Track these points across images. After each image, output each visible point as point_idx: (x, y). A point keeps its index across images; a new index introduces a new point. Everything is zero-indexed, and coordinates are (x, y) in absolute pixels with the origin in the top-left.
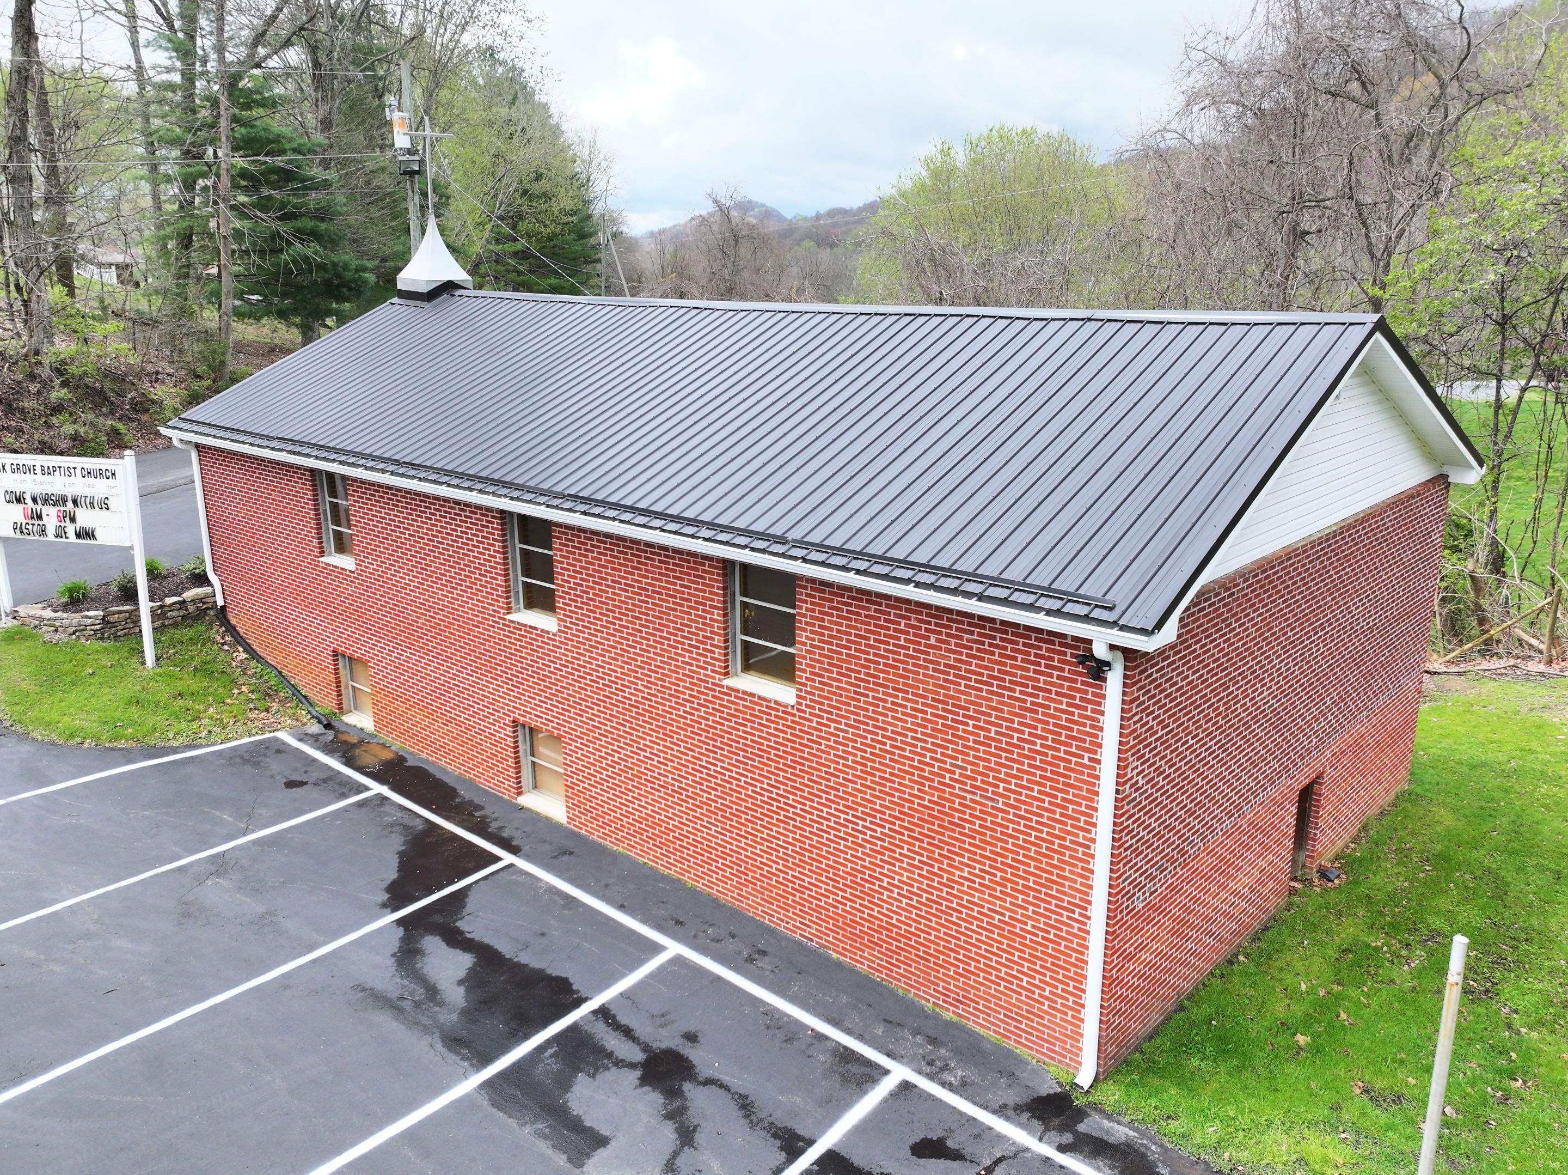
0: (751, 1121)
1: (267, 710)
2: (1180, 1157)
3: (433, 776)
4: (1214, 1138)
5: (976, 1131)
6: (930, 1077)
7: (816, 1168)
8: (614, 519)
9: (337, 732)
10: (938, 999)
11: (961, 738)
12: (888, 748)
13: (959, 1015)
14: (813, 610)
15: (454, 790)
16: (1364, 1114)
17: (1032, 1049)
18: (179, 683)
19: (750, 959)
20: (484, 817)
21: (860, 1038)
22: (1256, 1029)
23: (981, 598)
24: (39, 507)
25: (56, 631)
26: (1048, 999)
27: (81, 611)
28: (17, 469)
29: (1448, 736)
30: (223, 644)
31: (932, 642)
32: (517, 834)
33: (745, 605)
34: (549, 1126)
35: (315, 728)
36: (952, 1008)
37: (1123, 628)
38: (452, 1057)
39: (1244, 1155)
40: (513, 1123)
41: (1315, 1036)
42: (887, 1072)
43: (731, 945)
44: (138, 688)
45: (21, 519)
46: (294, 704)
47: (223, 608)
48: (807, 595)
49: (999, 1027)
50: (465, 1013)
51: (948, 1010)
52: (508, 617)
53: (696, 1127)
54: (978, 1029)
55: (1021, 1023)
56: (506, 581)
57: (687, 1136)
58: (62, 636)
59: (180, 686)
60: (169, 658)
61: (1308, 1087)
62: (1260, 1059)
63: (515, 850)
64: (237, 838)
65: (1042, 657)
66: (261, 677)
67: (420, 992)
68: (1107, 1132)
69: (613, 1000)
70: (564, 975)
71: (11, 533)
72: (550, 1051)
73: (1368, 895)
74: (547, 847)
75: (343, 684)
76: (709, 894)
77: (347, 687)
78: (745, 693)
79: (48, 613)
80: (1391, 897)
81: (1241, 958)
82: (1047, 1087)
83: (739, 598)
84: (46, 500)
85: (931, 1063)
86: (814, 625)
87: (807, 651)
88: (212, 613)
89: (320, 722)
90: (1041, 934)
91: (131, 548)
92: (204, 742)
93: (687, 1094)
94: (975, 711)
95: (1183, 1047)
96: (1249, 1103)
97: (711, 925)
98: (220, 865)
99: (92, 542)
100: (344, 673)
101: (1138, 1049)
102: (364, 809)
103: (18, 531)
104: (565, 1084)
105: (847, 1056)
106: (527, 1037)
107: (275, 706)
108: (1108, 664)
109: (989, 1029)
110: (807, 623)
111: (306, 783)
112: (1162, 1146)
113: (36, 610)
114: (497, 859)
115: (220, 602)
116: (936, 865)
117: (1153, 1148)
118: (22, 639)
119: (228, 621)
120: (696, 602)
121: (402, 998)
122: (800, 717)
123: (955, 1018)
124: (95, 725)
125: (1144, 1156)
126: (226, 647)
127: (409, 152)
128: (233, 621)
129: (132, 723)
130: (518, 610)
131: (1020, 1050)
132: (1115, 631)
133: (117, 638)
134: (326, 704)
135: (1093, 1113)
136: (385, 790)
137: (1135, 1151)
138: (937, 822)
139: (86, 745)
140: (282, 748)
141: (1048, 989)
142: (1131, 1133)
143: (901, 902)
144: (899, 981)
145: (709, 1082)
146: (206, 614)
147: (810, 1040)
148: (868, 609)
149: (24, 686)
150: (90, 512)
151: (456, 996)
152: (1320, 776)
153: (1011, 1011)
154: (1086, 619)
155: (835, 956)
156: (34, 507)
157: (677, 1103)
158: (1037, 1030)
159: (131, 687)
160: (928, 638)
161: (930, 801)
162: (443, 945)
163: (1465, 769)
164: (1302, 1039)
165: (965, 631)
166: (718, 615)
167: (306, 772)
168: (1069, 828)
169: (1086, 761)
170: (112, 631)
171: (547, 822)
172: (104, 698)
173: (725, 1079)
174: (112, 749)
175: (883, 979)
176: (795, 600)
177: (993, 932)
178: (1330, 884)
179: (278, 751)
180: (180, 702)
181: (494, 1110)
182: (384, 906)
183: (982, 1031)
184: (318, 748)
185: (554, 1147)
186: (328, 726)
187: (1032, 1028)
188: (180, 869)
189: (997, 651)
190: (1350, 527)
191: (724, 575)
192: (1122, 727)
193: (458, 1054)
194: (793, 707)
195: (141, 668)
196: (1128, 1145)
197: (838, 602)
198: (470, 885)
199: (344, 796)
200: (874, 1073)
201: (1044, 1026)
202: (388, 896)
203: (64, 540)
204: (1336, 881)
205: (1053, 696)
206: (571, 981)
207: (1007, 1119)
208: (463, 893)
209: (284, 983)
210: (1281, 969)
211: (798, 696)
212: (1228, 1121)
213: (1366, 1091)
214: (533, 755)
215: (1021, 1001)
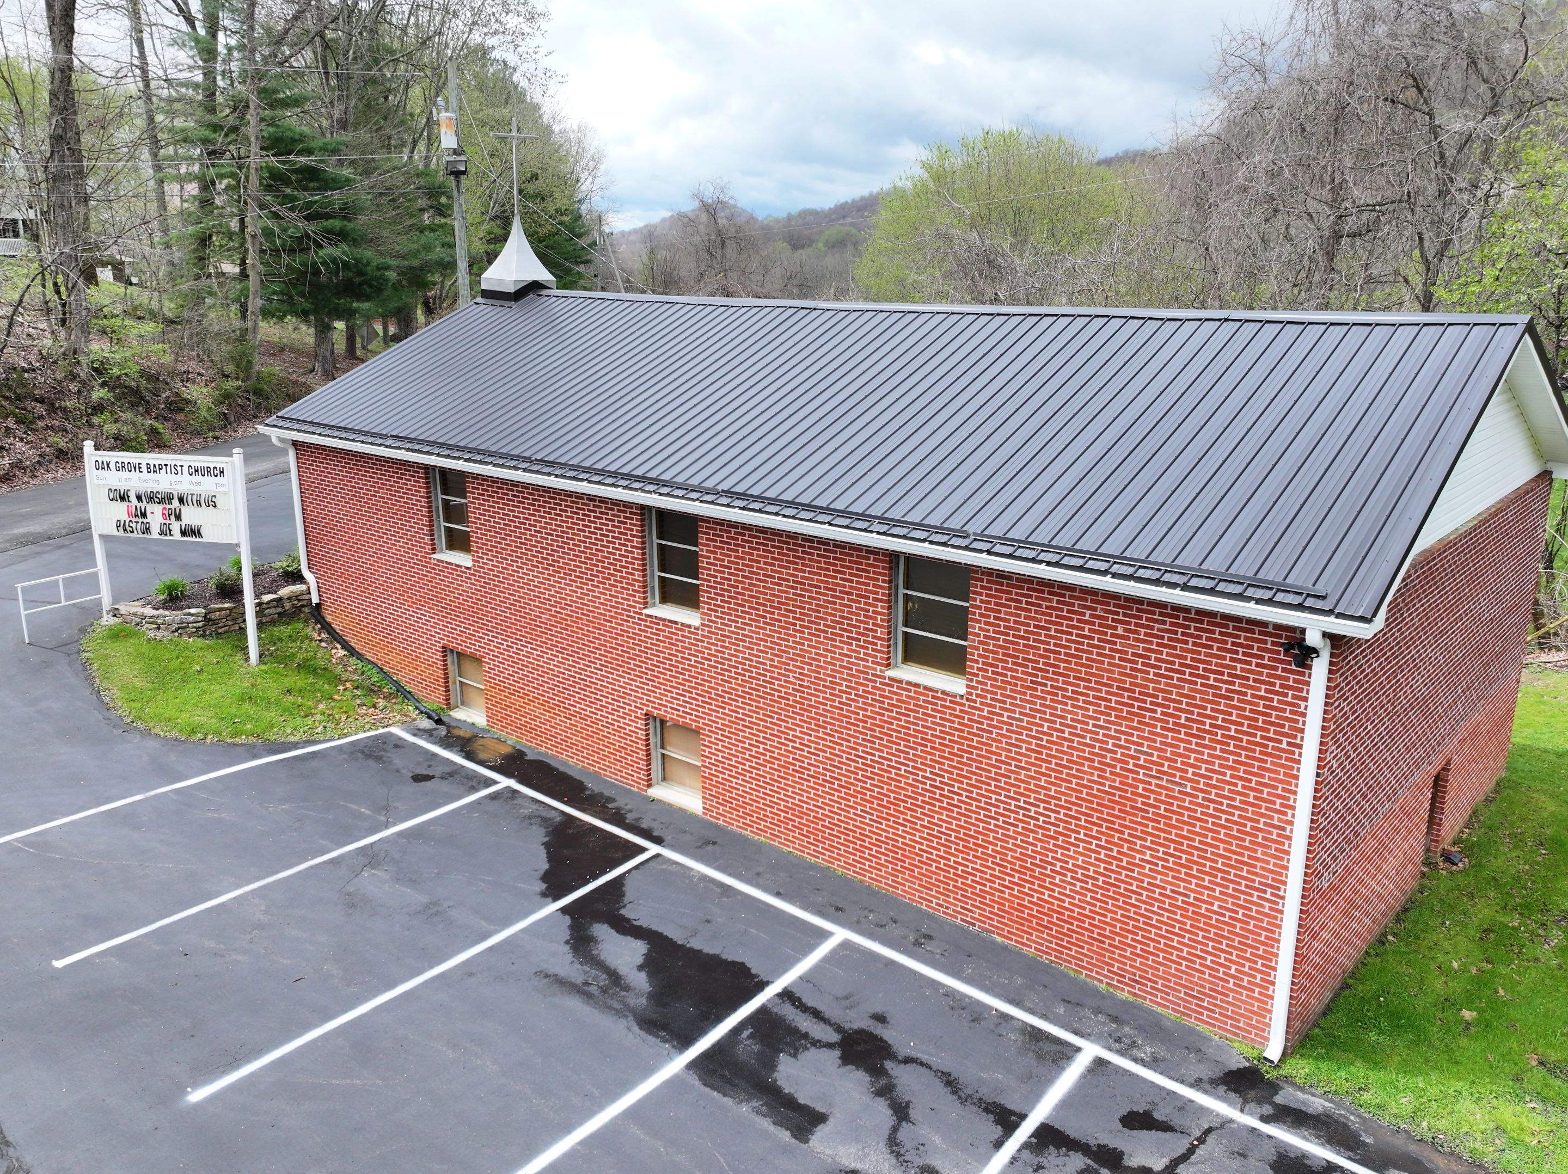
0: (960, 1097)
1: (375, 706)
2: (1380, 1126)
3: (556, 770)
4: (1410, 1108)
5: (1179, 1104)
6: (1122, 1053)
7: (1034, 1140)
8: (777, 514)
9: (449, 727)
10: (1113, 979)
11: (1147, 724)
12: (1066, 735)
13: (1135, 995)
14: (989, 602)
15: (581, 783)
16: (1546, 1085)
17: (1214, 1026)
18: (286, 680)
19: (917, 943)
20: (618, 809)
21: (1044, 1017)
22: (1421, 1003)
23: (1185, 588)
24: (143, 505)
25: (159, 628)
26: (1233, 977)
27: (182, 608)
28: (122, 467)
29: (1528, 726)
30: (321, 641)
31: (1120, 631)
32: (655, 825)
33: (907, 598)
34: (765, 1104)
35: (426, 724)
36: (1127, 988)
37: (1340, 616)
38: (651, 1039)
39: (1442, 1124)
40: (728, 1101)
41: (1481, 1011)
42: (1078, 1050)
43: (894, 931)
44: (247, 684)
45: (124, 517)
46: (400, 699)
47: (319, 605)
48: (982, 587)
49: (1179, 1005)
50: (651, 996)
51: (1123, 990)
52: (645, 611)
53: (908, 1103)
54: (1155, 1007)
55: (1203, 1000)
56: (644, 576)
57: (901, 1112)
58: (166, 633)
59: (287, 682)
60: (271, 655)
61: (1486, 1059)
62: (1434, 1032)
63: (658, 841)
64: (381, 831)
65: (1241, 645)
66: (363, 673)
67: (603, 979)
68: (1304, 1103)
69: (794, 983)
70: (740, 960)
71: (113, 531)
72: (746, 1034)
73: (1494, 878)
74: (687, 837)
75: (450, 680)
76: (861, 881)
77: (454, 683)
78: (909, 683)
79: (149, 611)
80: (1517, 879)
81: (1390, 938)
82: (1236, 1063)
83: (902, 591)
84: (151, 498)
85: (1118, 1040)
86: (989, 617)
87: (980, 642)
88: (306, 610)
89: (429, 717)
90: (1228, 914)
91: (238, 545)
92: (321, 737)
93: (890, 1072)
94: (1164, 699)
95: (1358, 1021)
96: (1434, 1076)
97: (871, 911)
98: (370, 857)
99: (198, 539)
100: (452, 669)
101: (1316, 1025)
102: (496, 803)
103: (121, 529)
104: (771, 1065)
105: (1036, 1035)
106: (719, 1019)
107: (381, 703)
108: (1315, 651)
109: (1168, 1007)
110: (981, 615)
111: (433, 777)
112: (1359, 1116)
113: (136, 608)
114: (643, 850)
115: (315, 600)
116: (1115, 849)
117: (1352, 1118)
118: (126, 636)
119: (323, 618)
120: (857, 595)
121: (586, 983)
122: (970, 707)
123: (1131, 998)
124: (214, 721)
125: (1345, 1126)
126: (323, 644)
127: (455, 152)
128: (329, 619)
129: (249, 719)
130: (654, 605)
131: (1202, 1028)
132: (1332, 619)
133: (218, 636)
134: (434, 701)
135: (1285, 1085)
136: (512, 783)
137: (1336, 1121)
138: (1117, 807)
139: (208, 741)
140: (399, 743)
141: (1234, 967)
142: (1327, 1104)
143: (1075, 885)
144: (1070, 962)
145: (908, 1060)
146: (301, 612)
147: (996, 1020)
148: (1051, 601)
149: (137, 682)
150: (196, 509)
151: (640, 981)
152: (1448, 763)
153: (1193, 990)
154: (1300, 607)
155: (999, 939)
156: (139, 505)
157: (883, 1081)
158: (1221, 1007)
159: (239, 684)
160: (1115, 628)
161: (1110, 787)
162: (613, 932)
163: (1553, 758)
164: (1467, 1015)
165: (1156, 621)
166: (882, 607)
167: (430, 766)
168: (1263, 811)
169: (1284, 746)
170: (213, 628)
171: (682, 813)
172: (215, 695)
173: (924, 1058)
174: (235, 745)
175: (1052, 962)
176: (969, 592)
177: (1175, 914)
178: (1454, 868)
179: (396, 746)
180: (290, 699)
181: (707, 1090)
182: (544, 895)
183: (1159, 1010)
184: (435, 743)
185: (775, 1123)
186: (439, 722)
187: (1215, 1005)
188: (332, 861)
189: (1191, 640)
190: (1486, 521)
191: (890, 569)
192: (1325, 712)
193: (657, 1036)
194: (962, 697)
195: (245, 665)
196: (1328, 1116)
197: (1017, 594)
198: (624, 874)
199: (474, 789)
200: (1066, 1053)
201: (1228, 1003)
202: (544, 886)
203: (168, 538)
204: (1461, 865)
205: (1251, 683)
206: (748, 965)
207: (1206, 1092)
208: (619, 881)
209: (467, 969)
210: (1430, 948)
211: (968, 686)
212: (1419, 1093)
213: (1541, 1063)
214: (663, 747)
215: (1204, 980)
